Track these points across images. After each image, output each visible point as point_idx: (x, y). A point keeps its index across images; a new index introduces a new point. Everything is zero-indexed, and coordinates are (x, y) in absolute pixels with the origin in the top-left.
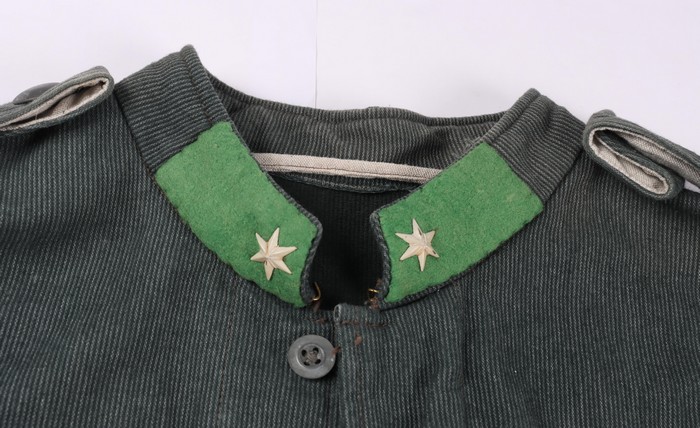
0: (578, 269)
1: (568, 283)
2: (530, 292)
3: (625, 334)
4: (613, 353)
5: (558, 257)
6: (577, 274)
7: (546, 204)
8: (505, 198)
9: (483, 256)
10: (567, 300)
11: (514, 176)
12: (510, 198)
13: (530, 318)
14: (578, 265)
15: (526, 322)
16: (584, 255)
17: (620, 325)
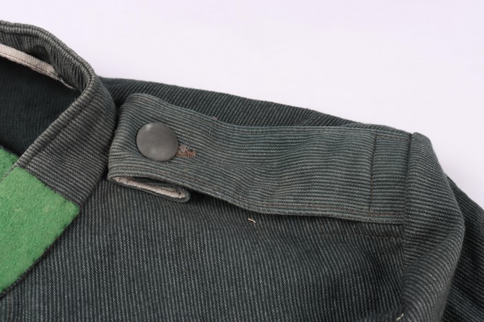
0: (119, 249)
1: (112, 263)
2: (79, 281)
3: (166, 293)
4: (155, 311)
5: (100, 245)
6: (119, 253)
7: (83, 206)
8: (42, 211)
9: (30, 263)
10: (114, 278)
11: (47, 189)
12: (46, 210)
13: (81, 303)
14: (119, 246)
15: (77, 307)
16: (122, 236)
17: (161, 286)
